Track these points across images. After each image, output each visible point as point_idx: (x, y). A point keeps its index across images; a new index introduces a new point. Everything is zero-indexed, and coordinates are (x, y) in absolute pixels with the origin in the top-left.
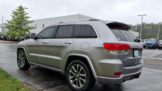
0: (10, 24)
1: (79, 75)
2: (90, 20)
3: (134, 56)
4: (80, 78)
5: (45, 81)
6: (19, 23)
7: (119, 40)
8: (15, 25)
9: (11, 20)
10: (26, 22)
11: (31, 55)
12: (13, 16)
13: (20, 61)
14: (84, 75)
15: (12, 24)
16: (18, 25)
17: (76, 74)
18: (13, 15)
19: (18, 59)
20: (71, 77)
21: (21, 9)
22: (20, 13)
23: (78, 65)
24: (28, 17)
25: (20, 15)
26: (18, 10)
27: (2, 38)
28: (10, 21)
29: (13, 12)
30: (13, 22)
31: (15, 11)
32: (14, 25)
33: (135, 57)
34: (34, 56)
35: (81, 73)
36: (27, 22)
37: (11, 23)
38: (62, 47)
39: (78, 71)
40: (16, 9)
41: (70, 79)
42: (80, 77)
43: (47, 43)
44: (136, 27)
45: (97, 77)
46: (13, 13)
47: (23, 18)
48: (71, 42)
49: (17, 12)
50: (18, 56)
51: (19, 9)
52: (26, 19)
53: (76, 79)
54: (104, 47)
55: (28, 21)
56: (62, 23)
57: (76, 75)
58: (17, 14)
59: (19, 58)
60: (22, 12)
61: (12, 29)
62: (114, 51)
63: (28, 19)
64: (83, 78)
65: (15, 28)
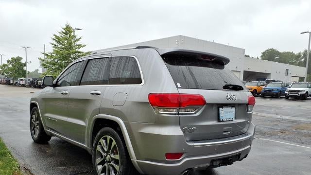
0: (49, 60)
1: (111, 157)
2: (138, 48)
3: (219, 120)
4: (112, 163)
5: (62, 164)
6: (66, 58)
7: (179, 88)
8: (58, 61)
9: (52, 51)
10: (77, 54)
11: (47, 117)
12: (55, 45)
13: (34, 127)
14: (117, 157)
15: (52, 59)
16: (63, 60)
17: (105, 154)
18: (55, 42)
19: (31, 123)
20: (99, 160)
21: (68, 30)
22: (66, 40)
23: (109, 137)
24: (81, 45)
25: (66, 41)
26: (63, 33)
27: (40, 85)
28: (50, 54)
29: (54, 37)
30: (55, 55)
31: (58, 35)
32: (56, 60)
33: (223, 121)
34: (51, 118)
35: (112, 152)
36: (79, 54)
37: (51, 57)
38: (86, 101)
39: (109, 148)
40: (60, 31)
41: (97, 163)
42: (112, 160)
43: (66, 94)
44: (303, 58)
45: (137, 162)
46: (53, 39)
47: (71, 48)
48: (100, 92)
49: (61, 36)
50: (32, 118)
51: (64, 31)
52: (77, 50)
53: (106, 165)
54: (148, 101)
55: (80, 52)
56: (96, 54)
57: (107, 155)
58: (61, 40)
59: (33, 121)
60: (70, 36)
61: (53, 68)
62: (168, 110)
63: (80, 50)
64: (116, 162)
65: (58, 66)
